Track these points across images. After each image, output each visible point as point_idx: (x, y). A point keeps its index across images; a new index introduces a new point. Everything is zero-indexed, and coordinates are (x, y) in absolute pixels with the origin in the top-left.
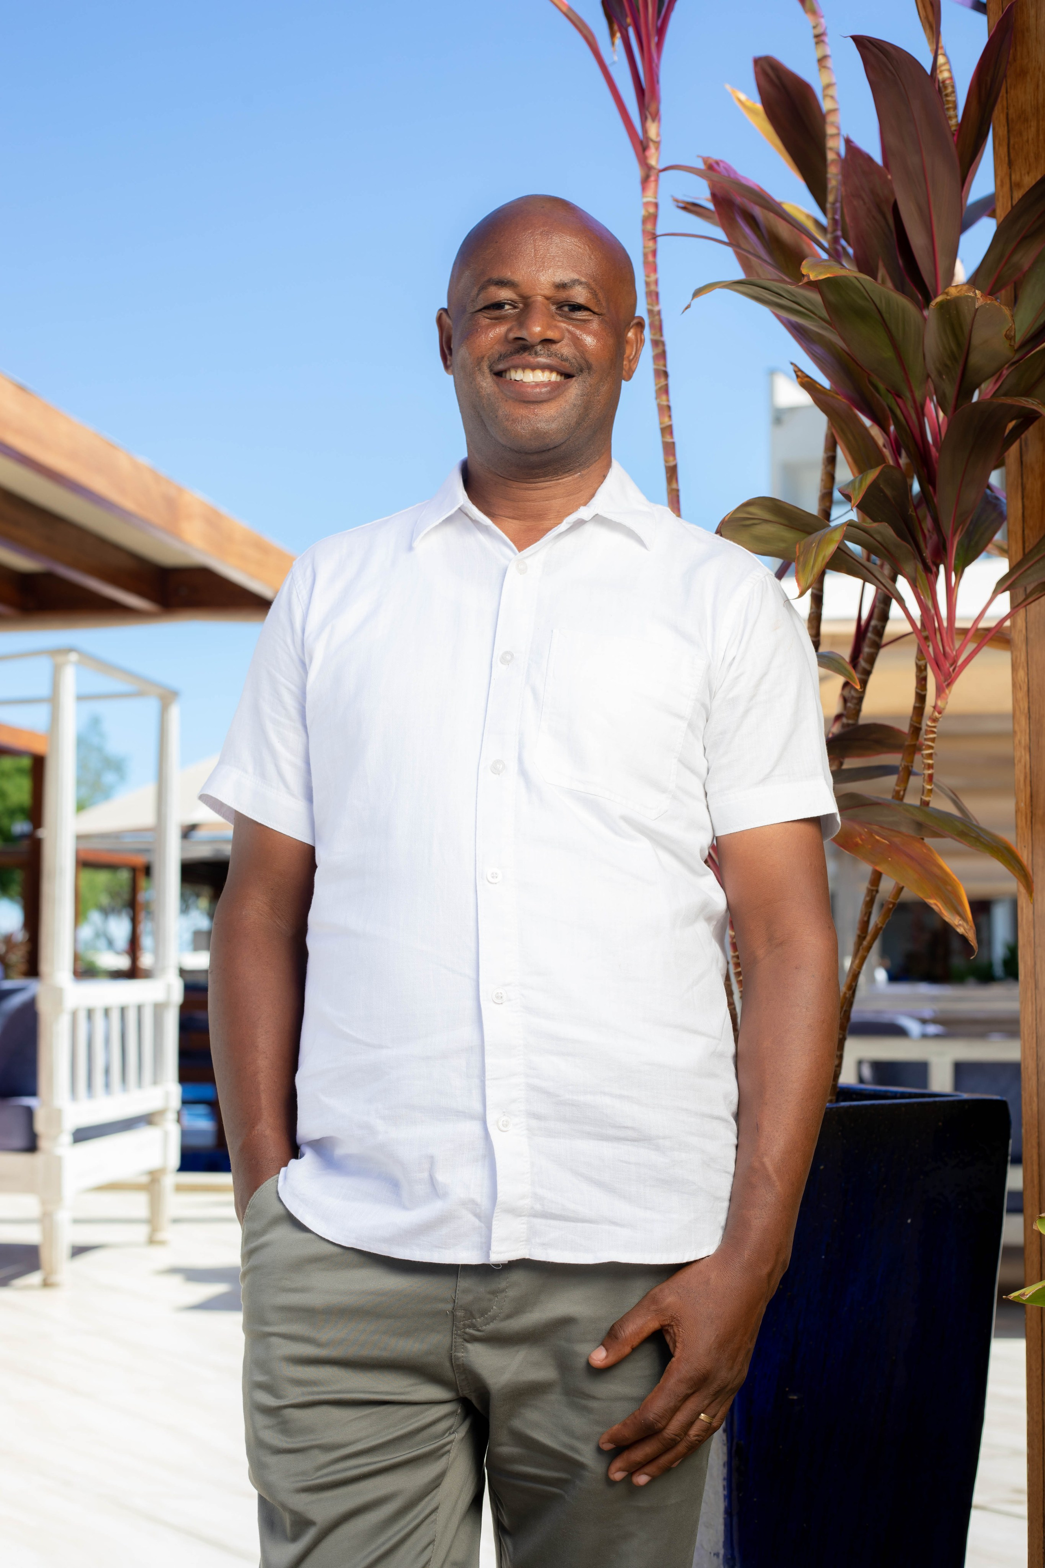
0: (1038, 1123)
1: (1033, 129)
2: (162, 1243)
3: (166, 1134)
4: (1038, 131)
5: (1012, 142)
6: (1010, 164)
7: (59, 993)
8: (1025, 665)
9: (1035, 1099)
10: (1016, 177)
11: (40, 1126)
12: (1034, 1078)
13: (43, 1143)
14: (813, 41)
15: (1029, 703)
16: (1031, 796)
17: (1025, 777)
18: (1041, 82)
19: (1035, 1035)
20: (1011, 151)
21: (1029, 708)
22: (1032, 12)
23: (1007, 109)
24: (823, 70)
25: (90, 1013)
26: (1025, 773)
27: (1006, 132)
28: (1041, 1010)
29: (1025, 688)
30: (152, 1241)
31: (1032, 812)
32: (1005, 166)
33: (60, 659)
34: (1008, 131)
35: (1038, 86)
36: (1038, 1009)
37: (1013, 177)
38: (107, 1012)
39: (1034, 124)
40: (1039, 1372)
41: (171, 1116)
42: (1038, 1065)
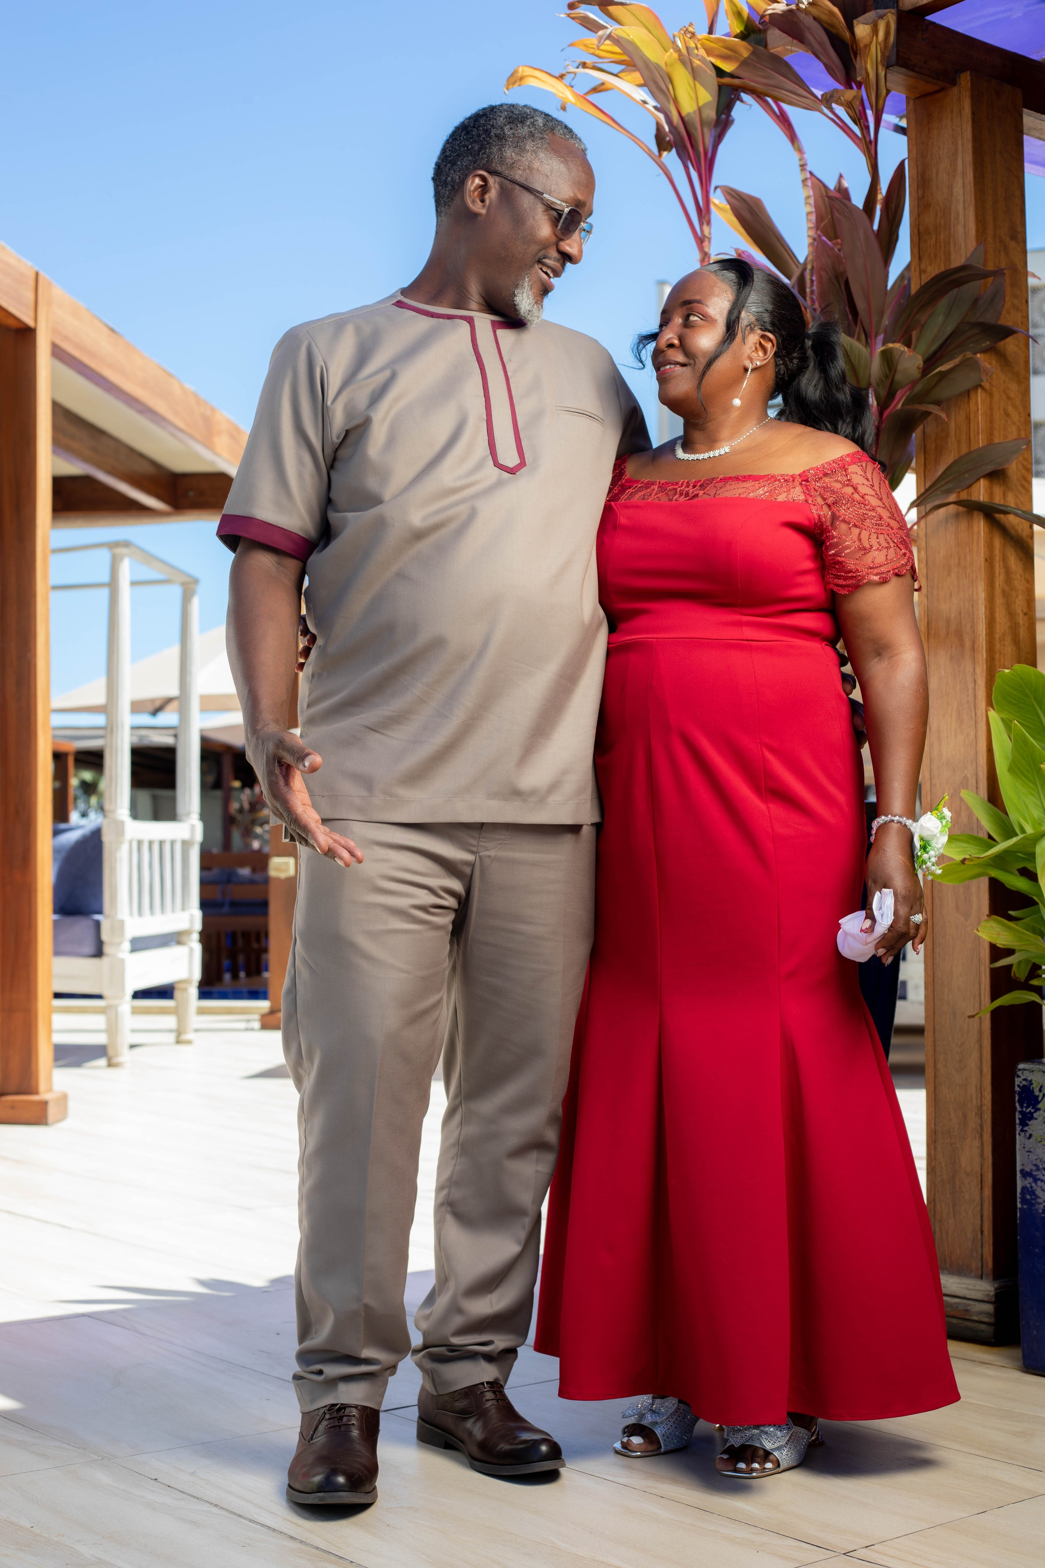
0: (931, 807)
1: (934, 239)
2: (189, 1042)
3: (191, 950)
4: (936, 241)
5: (921, 245)
6: (920, 258)
7: (119, 827)
8: (925, 548)
9: (929, 793)
10: (923, 266)
11: (105, 936)
12: (929, 782)
13: (107, 949)
14: (799, 169)
15: (927, 570)
16: (928, 623)
17: (924, 614)
18: (938, 213)
19: (929, 758)
20: (921, 251)
21: (927, 573)
22: (934, 170)
23: (919, 225)
24: (805, 187)
25: (140, 843)
26: (925, 610)
27: (917, 240)
28: (932, 743)
29: (925, 562)
30: (178, 1042)
31: (928, 632)
32: (917, 259)
33: (119, 551)
34: (919, 239)
35: (937, 214)
36: (931, 743)
37: (921, 267)
38: (151, 843)
39: (934, 236)
40: (931, 947)
41: (196, 936)
42: (931, 774)
